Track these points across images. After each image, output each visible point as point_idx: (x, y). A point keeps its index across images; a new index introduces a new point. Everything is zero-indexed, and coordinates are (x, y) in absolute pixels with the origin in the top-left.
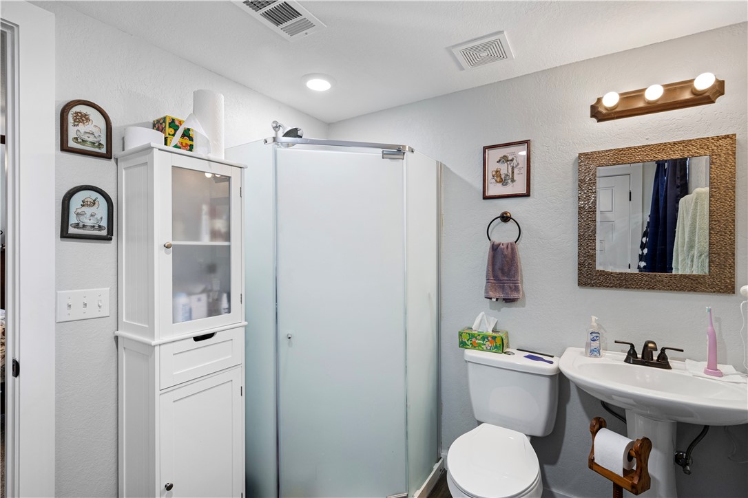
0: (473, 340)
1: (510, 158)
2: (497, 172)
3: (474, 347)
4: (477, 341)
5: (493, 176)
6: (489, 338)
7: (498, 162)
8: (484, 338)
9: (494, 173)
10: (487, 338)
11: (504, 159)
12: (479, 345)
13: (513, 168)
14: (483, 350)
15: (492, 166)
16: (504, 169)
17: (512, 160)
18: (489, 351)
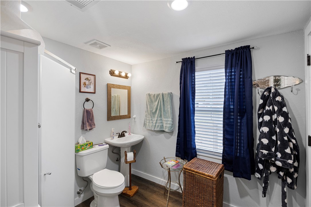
0: (82, 147)
1: (89, 79)
2: (85, 83)
3: (82, 150)
4: (84, 147)
5: (83, 84)
6: (89, 144)
7: (85, 79)
8: (86, 145)
9: (84, 83)
10: (88, 144)
11: (87, 79)
12: (85, 148)
13: (90, 83)
14: (86, 149)
15: (83, 81)
16: (87, 82)
17: (90, 80)
18: (89, 149)
